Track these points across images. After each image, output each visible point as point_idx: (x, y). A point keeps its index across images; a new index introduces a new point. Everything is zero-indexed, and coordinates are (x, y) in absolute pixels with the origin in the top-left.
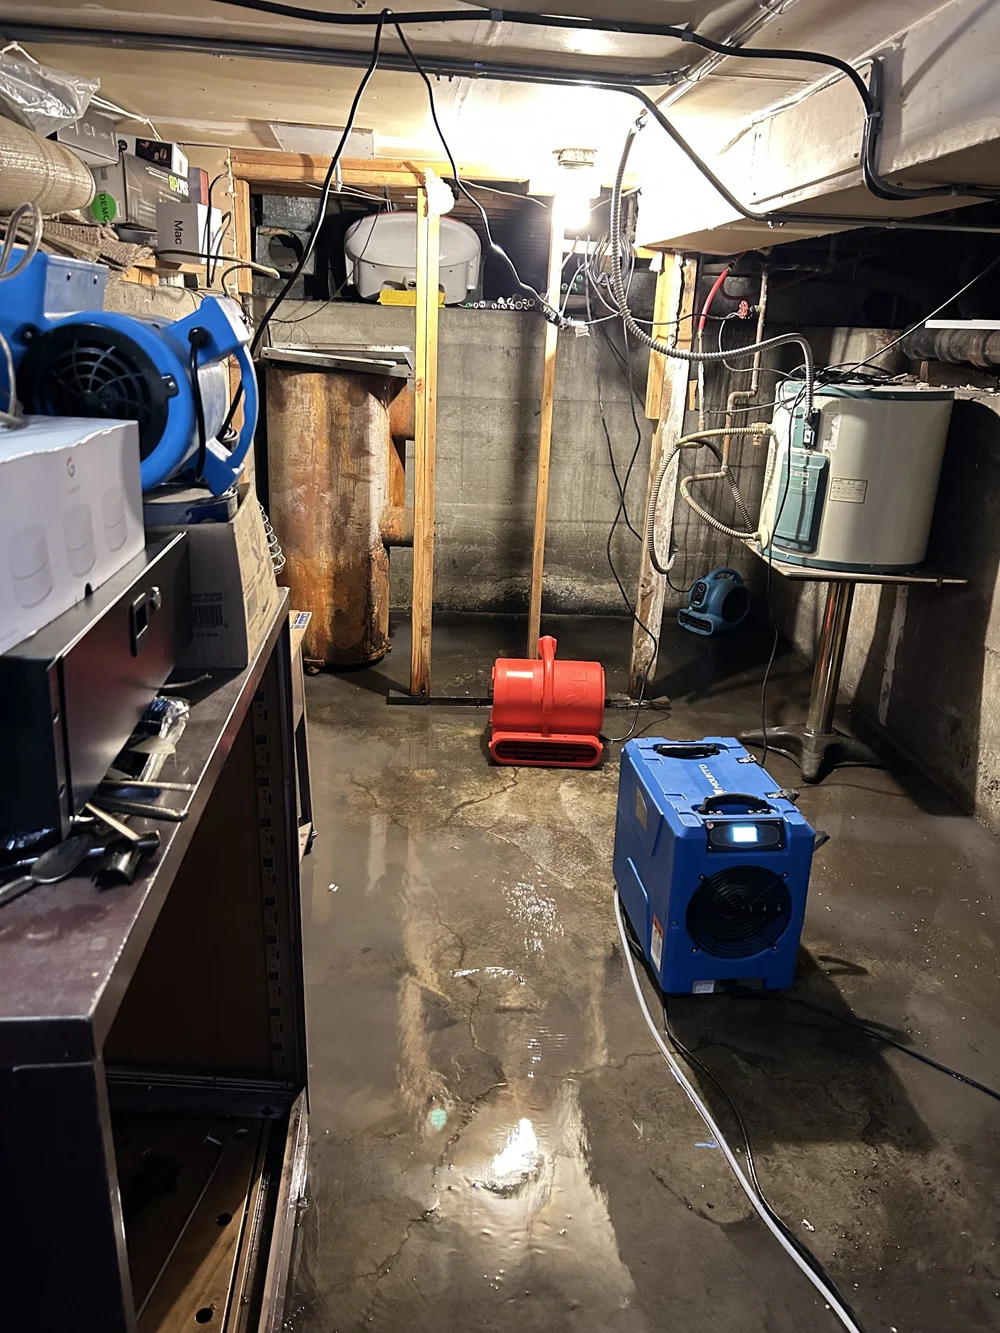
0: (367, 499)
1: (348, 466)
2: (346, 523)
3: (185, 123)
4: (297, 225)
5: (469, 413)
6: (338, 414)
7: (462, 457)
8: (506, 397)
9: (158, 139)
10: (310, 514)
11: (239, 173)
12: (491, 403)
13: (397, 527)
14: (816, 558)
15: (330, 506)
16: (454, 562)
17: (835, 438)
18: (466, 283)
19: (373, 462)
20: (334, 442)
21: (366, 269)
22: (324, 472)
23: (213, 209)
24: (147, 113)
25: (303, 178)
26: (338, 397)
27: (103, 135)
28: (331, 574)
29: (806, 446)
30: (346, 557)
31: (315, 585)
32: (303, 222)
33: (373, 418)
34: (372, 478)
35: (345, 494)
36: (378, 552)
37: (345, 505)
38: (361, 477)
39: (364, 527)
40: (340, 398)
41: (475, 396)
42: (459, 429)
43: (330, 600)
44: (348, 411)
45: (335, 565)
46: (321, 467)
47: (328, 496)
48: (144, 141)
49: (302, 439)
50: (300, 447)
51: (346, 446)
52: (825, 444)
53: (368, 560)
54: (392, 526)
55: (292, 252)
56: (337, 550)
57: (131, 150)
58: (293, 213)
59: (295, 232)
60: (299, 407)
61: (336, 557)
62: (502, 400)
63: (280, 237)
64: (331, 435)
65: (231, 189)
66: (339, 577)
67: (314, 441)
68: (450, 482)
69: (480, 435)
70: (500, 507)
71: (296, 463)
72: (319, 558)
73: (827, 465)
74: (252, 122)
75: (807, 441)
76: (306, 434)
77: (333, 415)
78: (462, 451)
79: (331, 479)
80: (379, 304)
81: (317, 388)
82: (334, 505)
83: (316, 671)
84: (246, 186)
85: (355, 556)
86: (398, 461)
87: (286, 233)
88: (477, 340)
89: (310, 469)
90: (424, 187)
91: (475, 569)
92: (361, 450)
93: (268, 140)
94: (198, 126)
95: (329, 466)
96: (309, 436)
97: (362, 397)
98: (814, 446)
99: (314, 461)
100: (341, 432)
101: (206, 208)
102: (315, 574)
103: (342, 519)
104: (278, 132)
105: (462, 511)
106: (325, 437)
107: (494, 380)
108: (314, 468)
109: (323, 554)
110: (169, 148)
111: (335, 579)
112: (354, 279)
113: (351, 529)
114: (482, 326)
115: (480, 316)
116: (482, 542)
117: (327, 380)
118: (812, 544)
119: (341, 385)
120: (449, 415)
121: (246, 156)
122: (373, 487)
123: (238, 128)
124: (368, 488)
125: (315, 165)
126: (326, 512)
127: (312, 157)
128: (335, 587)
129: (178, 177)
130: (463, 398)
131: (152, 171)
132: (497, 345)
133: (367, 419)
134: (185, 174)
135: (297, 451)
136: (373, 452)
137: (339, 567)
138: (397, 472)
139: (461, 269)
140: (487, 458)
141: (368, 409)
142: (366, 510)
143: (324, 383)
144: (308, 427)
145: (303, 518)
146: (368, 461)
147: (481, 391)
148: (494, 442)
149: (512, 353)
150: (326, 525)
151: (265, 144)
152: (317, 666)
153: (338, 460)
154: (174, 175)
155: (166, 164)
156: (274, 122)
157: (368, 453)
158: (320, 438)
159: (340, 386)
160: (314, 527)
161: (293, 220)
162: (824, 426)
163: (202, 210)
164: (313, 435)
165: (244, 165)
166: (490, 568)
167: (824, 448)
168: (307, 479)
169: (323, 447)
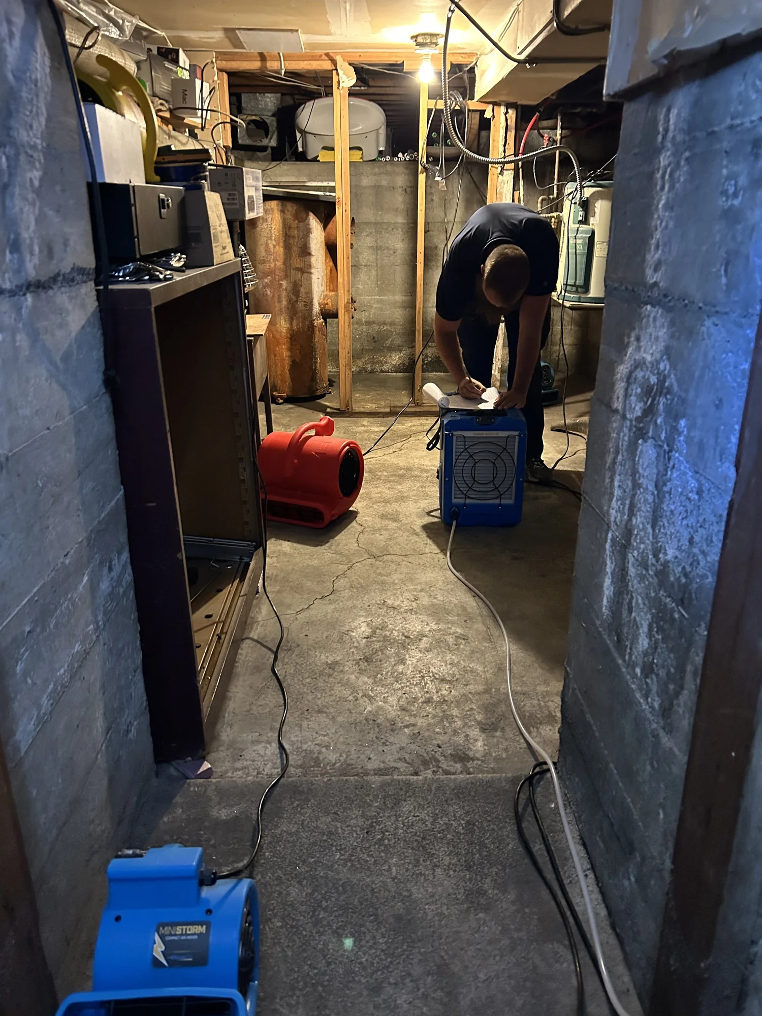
0: (310, 284)
1: (297, 262)
2: (297, 301)
3: (186, 34)
4: (265, 113)
5: (381, 233)
6: (290, 228)
7: (377, 264)
8: (405, 221)
9: (171, 46)
10: (273, 296)
11: (220, 67)
12: (395, 226)
13: (330, 304)
14: (589, 296)
15: (286, 289)
16: (374, 338)
17: (597, 215)
18: (378, 146)
19: (313, 260)
20: (287, 247)
21: (310, 138)
22: (282, 267)
23: (204, 83)
24: (163, 28)
25: (261, 69)
26: (289, 216)
27: (138, 42)
28: (288, 335)
29: (580, 222)
30: (298, 324)
31: (278, 344)
32: (269, 111)
33: (312, 231)
34: (313, 271)
35: (295, 281)
36: (319, 321)
37: (295, 289)
38: (306, 270)
39: (309, 304)
40: (291, 217)
41: (385, 221)
42: (374, 244)
43: (288, 353)
44: (296, 226)
45: (291, 329)
46: (279, 264)
47: (284, 283)
48: (162, 48)
49: (267, 245)
50: (266, 251)
51: (295, 250)
52: (592, 220)
53: (312, 326)
54: (327, 304)
55: (262, 132)
56: (291, 319)
57: (155, 52)
58: (262, 105)
59: (264, 117)
60: (265, 224)
61: (291, 324)
62: (403, 224)
63: (253, 121)
64: (285, 241)
65: (216, 78)
66: (293, 337)
67: (275, 247)
68: (369, 282)
69: (388, 248)
70: (404, 298)
71: (264, 262)
72: (280, 325)
73: (593, 233)
74: (226, 30)
75: (580, 218)
76: (269, 242)
77: (286, 227)
78: (377, 259)
79: (286, 271)
80: (319, 161)
81: (276, 211)
82: (289, 289)
83: (281, 401)
84: (225, 76)
85: (303, 323)
86: (332, 264)
87: (257, 118)
88: (384, 183)
89: (272, 265)
90: (336, 70)
91: (388, 342)
92: (305, 252)
93: (237, 43)
94: (193, 36)
95: (285, 263)
96: (272, 243)
97: (305, 216)
98: (585, 221)
99: (275, 260)
100: (292, 240)
101: (200, 81)
102: (278, 336)
103: (294, 298)
104: (241, 35)
105: (379, 301)
106: (281, 244)
107: (397, 210)
108: (275, 265)
109: (283, 322)
110: (177, 52)
111: (291, 339)
112: (303, 148)
113: (301, 305)
114: (387, 173)
115: (386, 165)
116: (392, 324)
117: (282, 205)
118: (586, 287)
119: (291, 207)
120: (367, 236)
121: (225, 57)
122: (314, 277)
123: (218, 35)
124: (311, 278)
125: (268, 59)
126: (284, 294)
127: (266, 54)
128: (291, 344)
129: (182, 68)
130: (376, 224)
131: (167, 65)
132: (398, 185)
133: (308, 231)
134: (188, 68)
135: (264, 254)
136: (313, 254)
137: (293, 331)
138: (331, 270)
139: (374, 134)
140: (394, 264)
141: (309, 224)
142: (309, 292)
143: (280, 208)
144: (271, 237)
145: (270, 299)
146: (310, 258)
147: (389, 218)
148: (397, 254)
149: (408, 190)
150: (284, 303)
151: (236, 47)
152: (281, 398)
153: (290, 259)
154: (180, 67)
155: (176, 61)
156: (239, 29)
157: (310, 254)
158: (279, 245)
159: (290, 209)
160: (277, 304)
161: (262, 109)
162: (591, 208)
163: (198, 82)
164: (274, 242)
165: (224, 62)
166: (398, 342)
167: (591, 223)
168: (271, 272)
169: (280, 250)
